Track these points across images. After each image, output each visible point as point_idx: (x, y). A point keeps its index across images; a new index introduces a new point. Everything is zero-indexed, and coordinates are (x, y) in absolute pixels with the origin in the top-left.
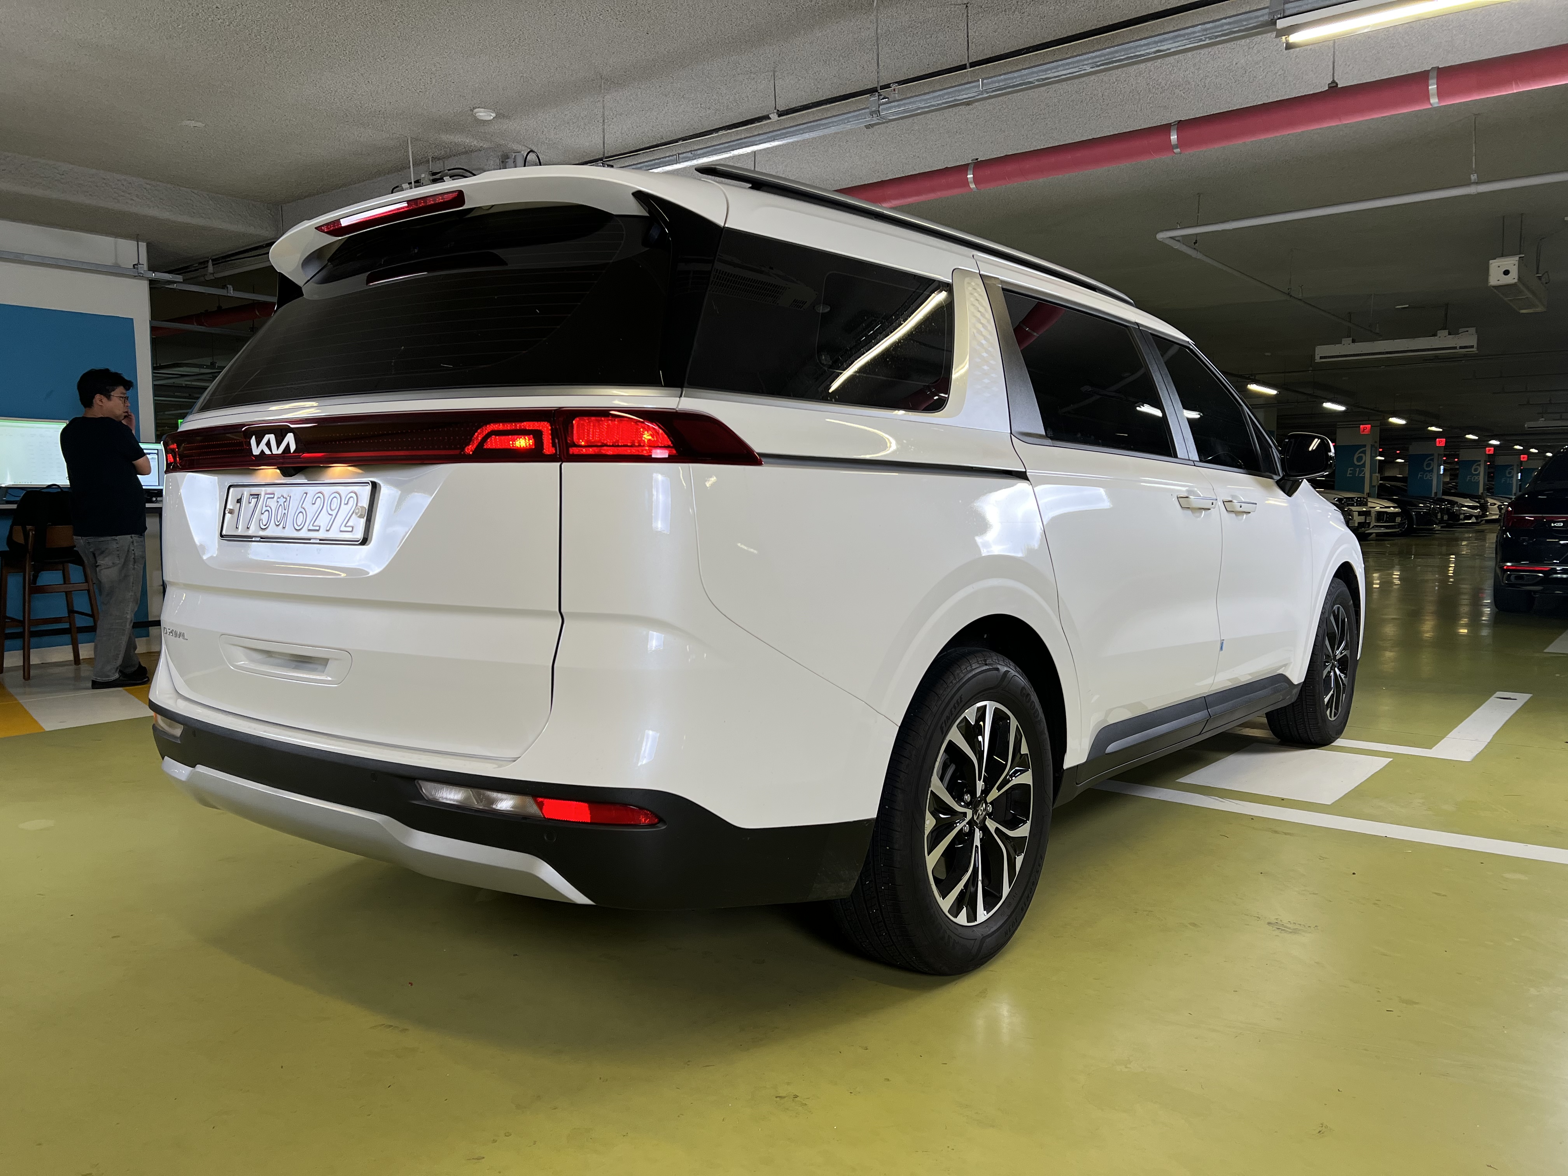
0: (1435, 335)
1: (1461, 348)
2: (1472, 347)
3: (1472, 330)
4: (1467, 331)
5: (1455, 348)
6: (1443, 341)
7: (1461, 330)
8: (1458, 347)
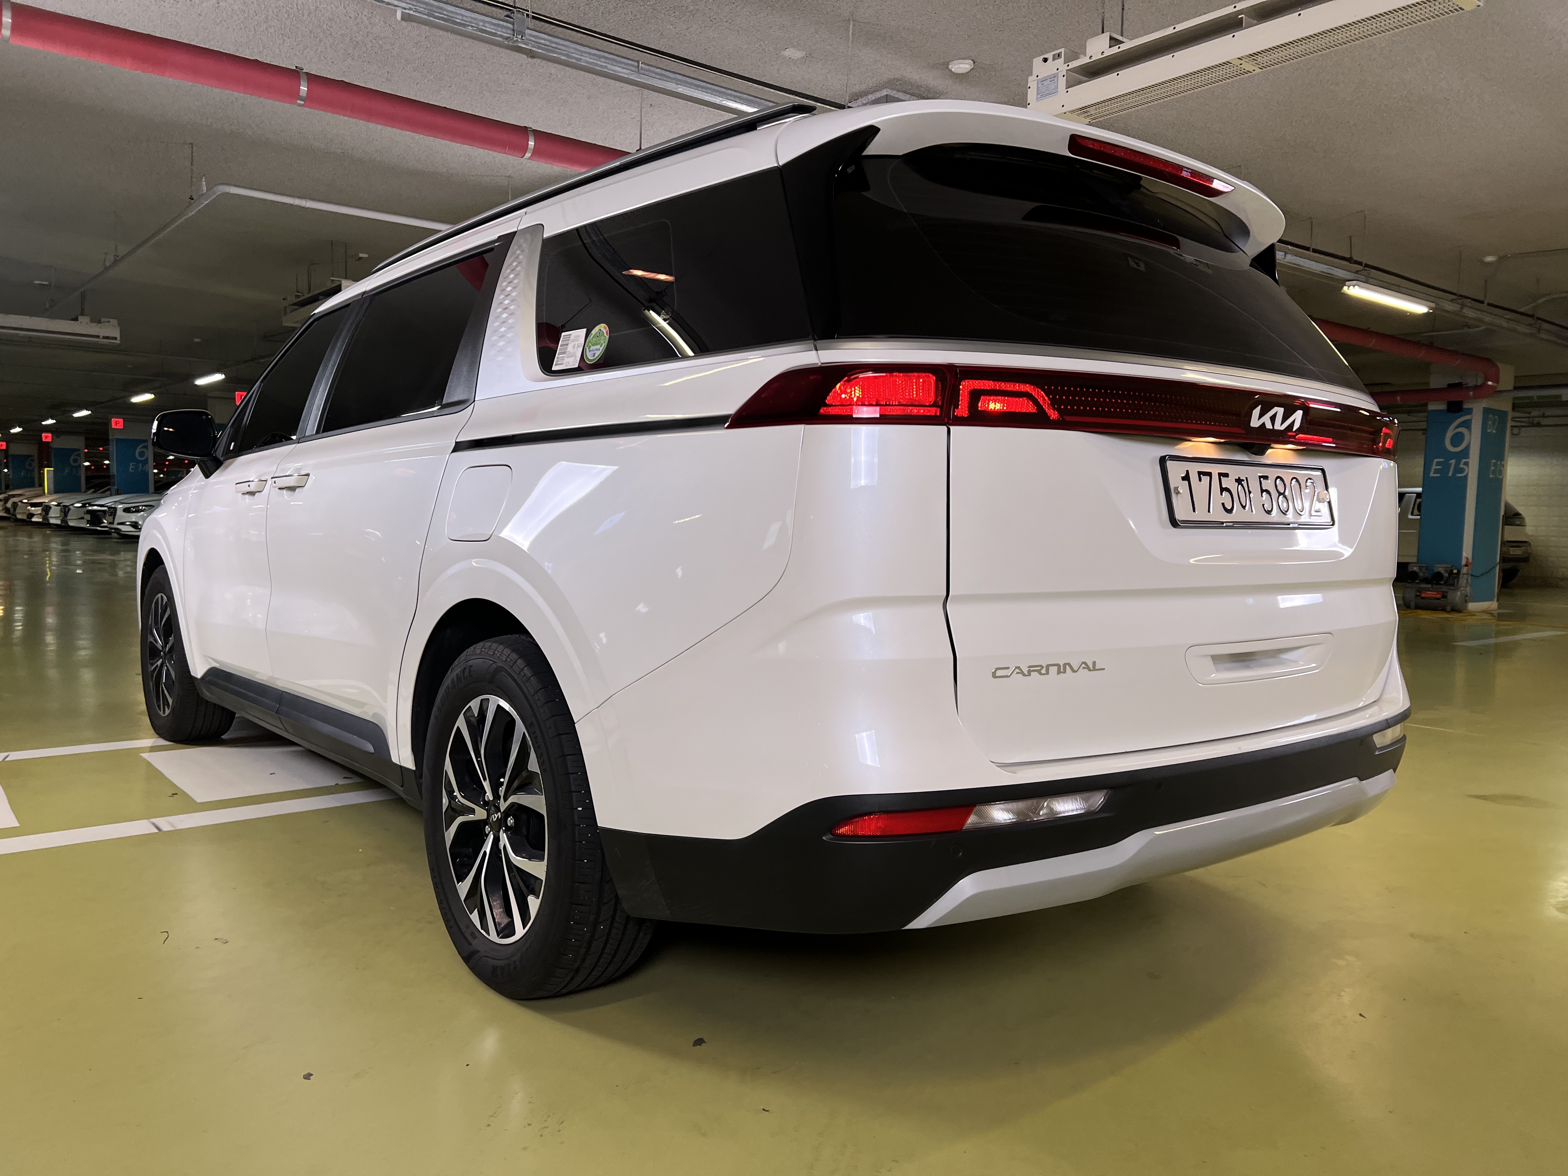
0: (76, 319)
1: (104, 338)
2: (115, 338)
3: (114, 322)
4: (109, 322)
5: (98, 337)
6: (83, 327)
7: (103, 320)
8: (101, 336)
